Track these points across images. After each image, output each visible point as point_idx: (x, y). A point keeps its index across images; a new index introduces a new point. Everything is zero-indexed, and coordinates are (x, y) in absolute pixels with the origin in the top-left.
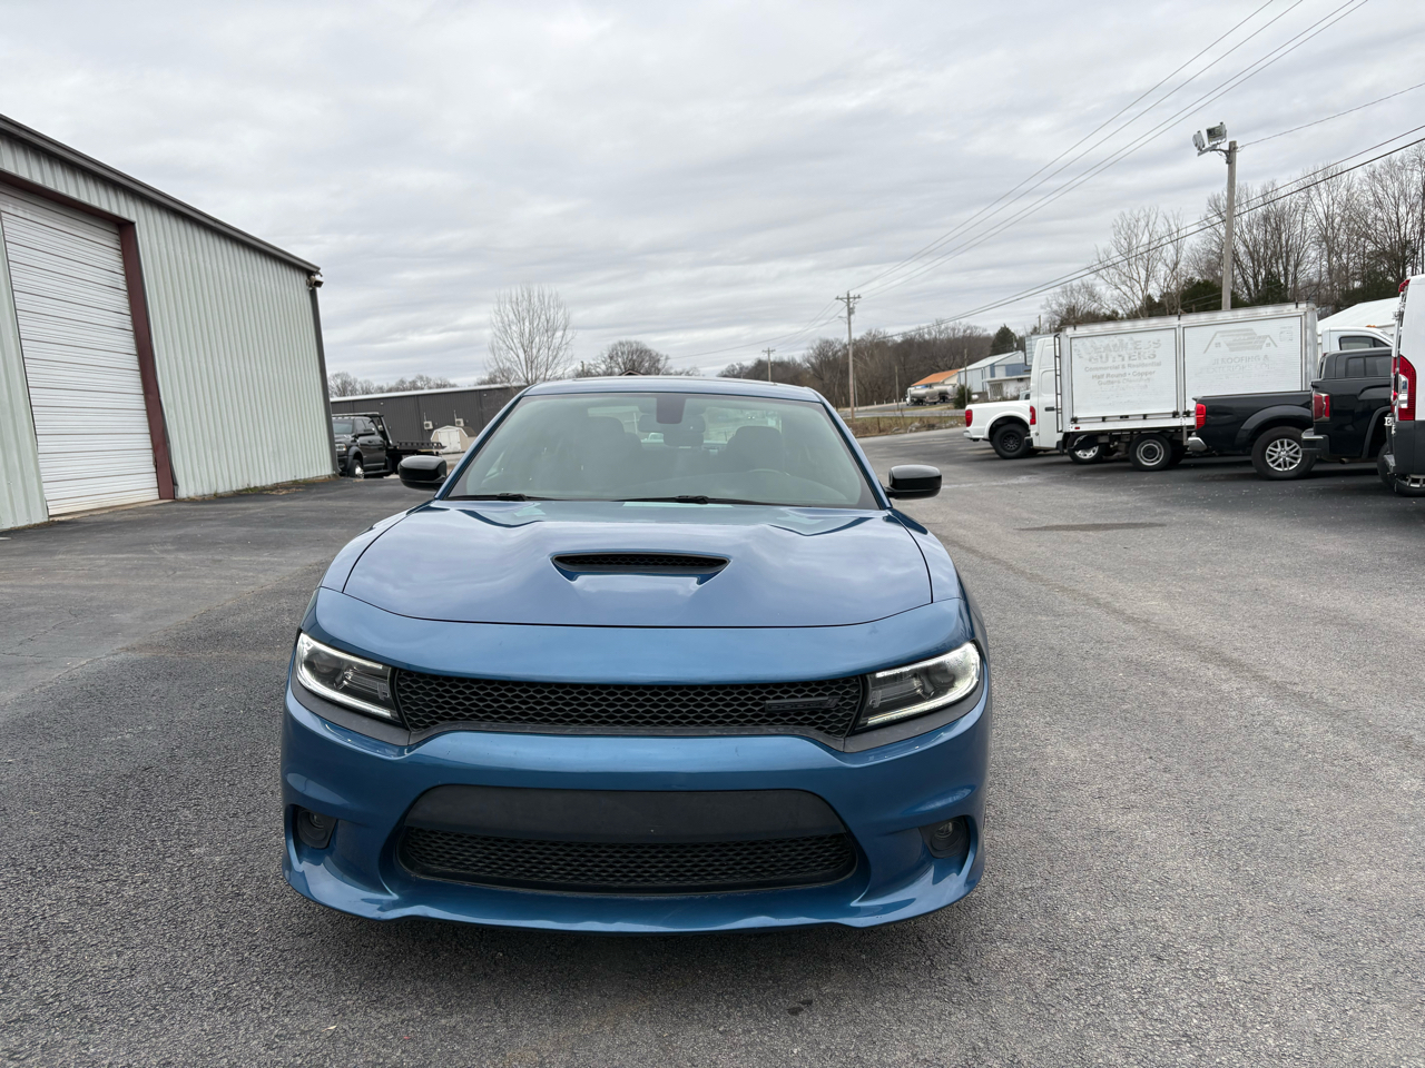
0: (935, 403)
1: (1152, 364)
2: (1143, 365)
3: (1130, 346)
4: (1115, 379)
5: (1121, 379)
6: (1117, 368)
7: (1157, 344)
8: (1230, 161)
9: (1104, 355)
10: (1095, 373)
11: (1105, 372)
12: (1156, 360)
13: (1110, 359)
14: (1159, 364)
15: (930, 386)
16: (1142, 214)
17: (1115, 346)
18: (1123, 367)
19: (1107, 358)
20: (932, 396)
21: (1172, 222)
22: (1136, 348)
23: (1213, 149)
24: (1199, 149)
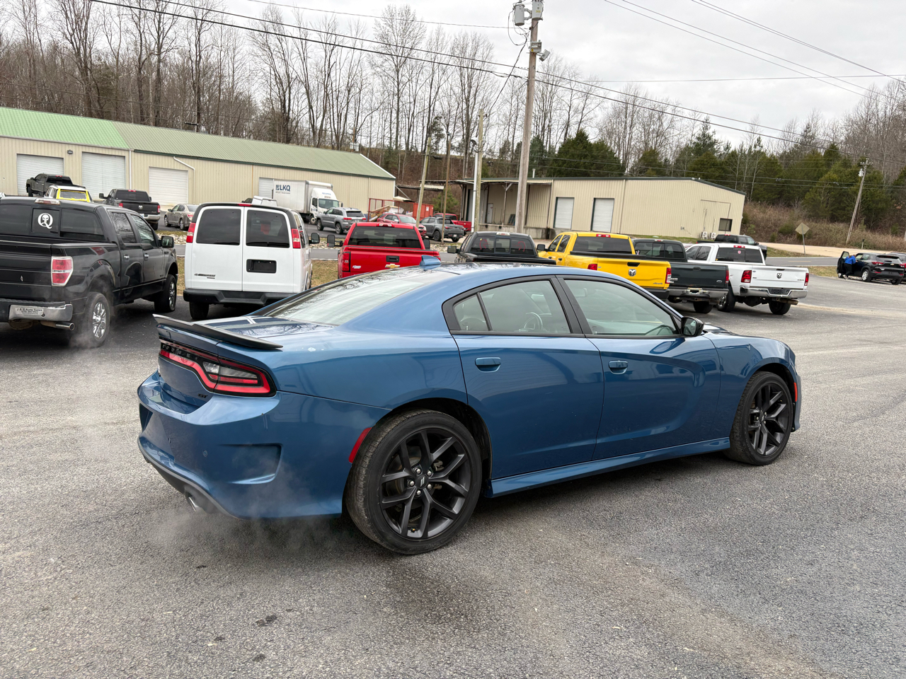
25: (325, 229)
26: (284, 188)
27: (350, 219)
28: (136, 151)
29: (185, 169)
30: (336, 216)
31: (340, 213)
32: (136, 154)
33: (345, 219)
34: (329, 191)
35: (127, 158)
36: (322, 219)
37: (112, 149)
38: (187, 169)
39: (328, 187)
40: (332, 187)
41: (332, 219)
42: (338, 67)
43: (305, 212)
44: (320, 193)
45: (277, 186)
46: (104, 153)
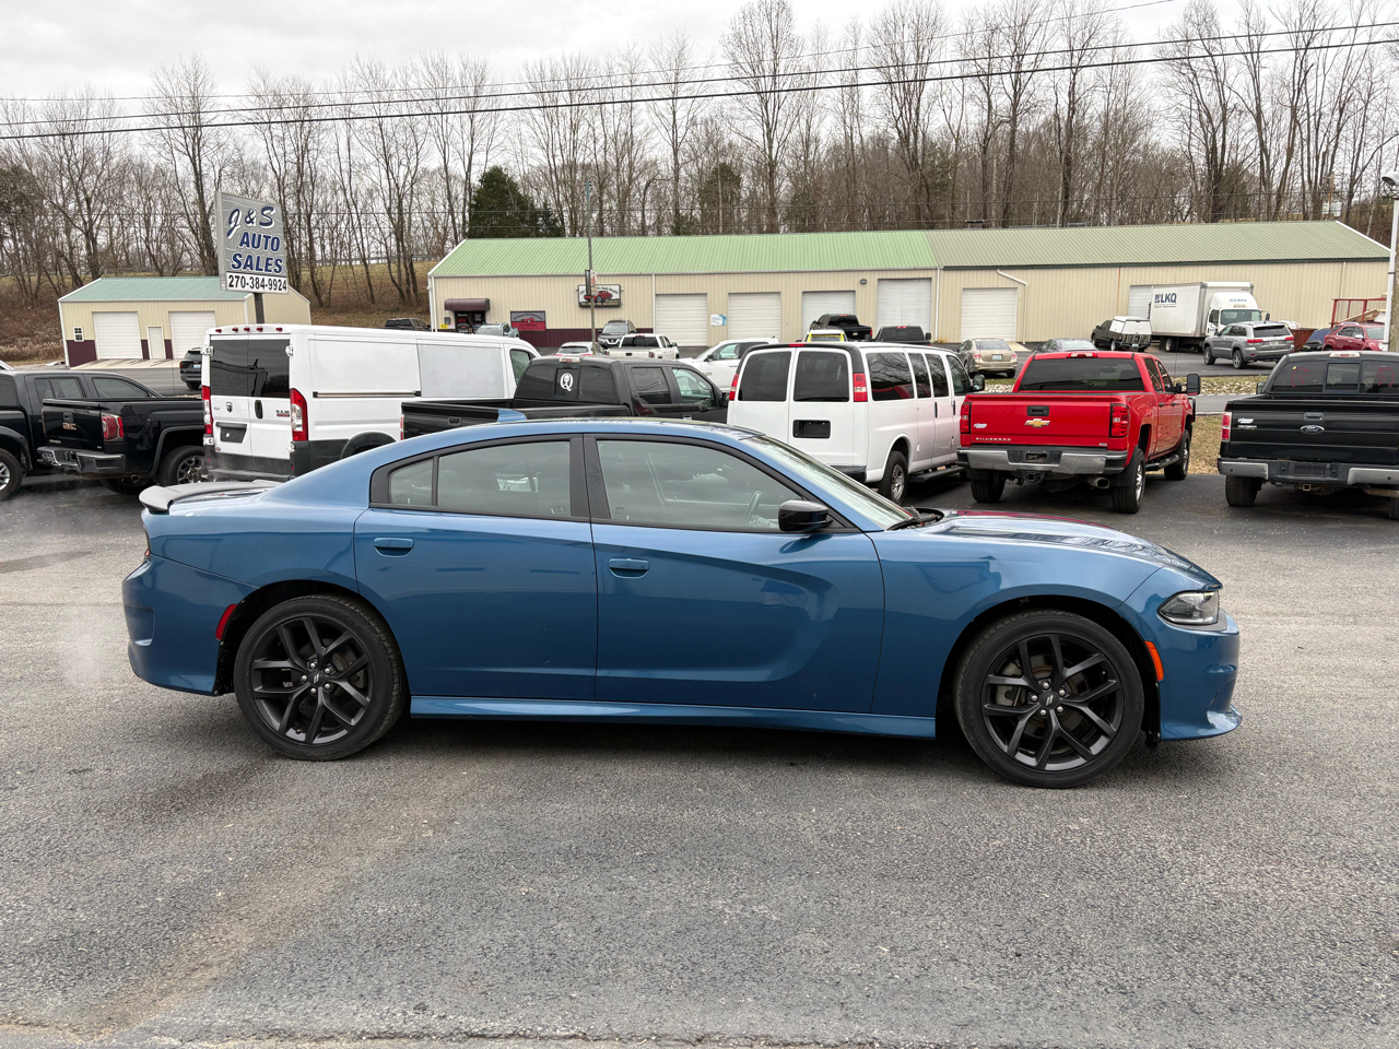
25: (1218, 361)
26: (1167, 298)
27: (1261, 341)
28: (947, 269)
29: (1012, 285)
30: (1235, 338)
31: (1243, 332)
32: (946, 273)
33: (1249, 341)
34: (1246, 295)
35: (933, 280)
36: (1212, 345)
37: (915, 269)
38: (1016, 285)
39: (1244, 289)
40: (1252, 287)
41: (1228, 343)
42: (1320, 71)
43: (1198, 335)
44: (1224, 301)
45: (1157, 296)
46: (905, 277)
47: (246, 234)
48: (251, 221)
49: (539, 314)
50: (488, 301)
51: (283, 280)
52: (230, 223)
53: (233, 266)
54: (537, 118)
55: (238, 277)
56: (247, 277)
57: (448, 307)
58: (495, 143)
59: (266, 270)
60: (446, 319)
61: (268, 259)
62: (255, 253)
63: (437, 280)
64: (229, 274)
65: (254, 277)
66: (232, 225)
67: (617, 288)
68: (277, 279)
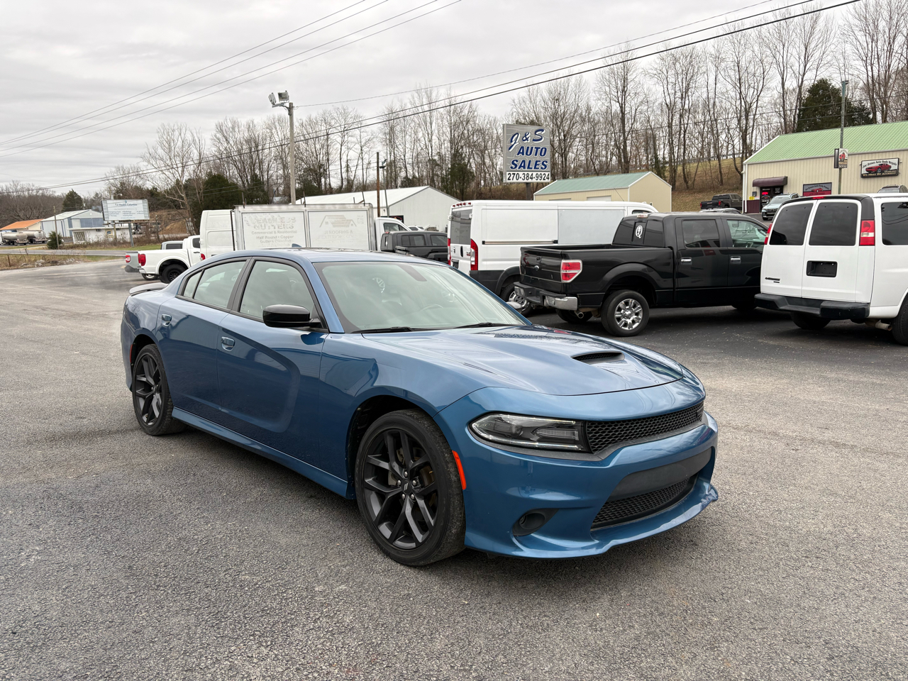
0: (25, 244)
1: (292, 232)
2: (286, 232)
3: (278, 220)
4: (270, 239)
5: (274, 240)
6: (271, 233)
7: (294, 220)
8: (291, 114)
9: (263, 225)
10: (258, 235)
11: (264, 235)
12: (294, 229)
13: (267, 227)
14: (295, 232)
15: (15, 231)
16: (176, 127)
17: (269, 219)
18: (275, 233)
19: (265, 226)
20: (22, 238)
21: (195, 135)
22: (282, 222)
23: (282, 105)
24: (273, 104)
47: (522, 148)
48: (527, 139)
49: (826, 185)
50: (786, 178)
51: (547, 174)
52: (511, 141)
53: (512, 167)
54: (859, 37)
55: (514, 174)
56: (521, 174)
57: (755, 184)
58: (824, 62)
59: (535, 168)
60: (753, 193)
61: (537, 162)
62: (527, 159)
63: (750, 166)
64: (508, 173)
65: (526, 173)
66: (513, 143)
67: (896, 161)
68: (543, 173)
